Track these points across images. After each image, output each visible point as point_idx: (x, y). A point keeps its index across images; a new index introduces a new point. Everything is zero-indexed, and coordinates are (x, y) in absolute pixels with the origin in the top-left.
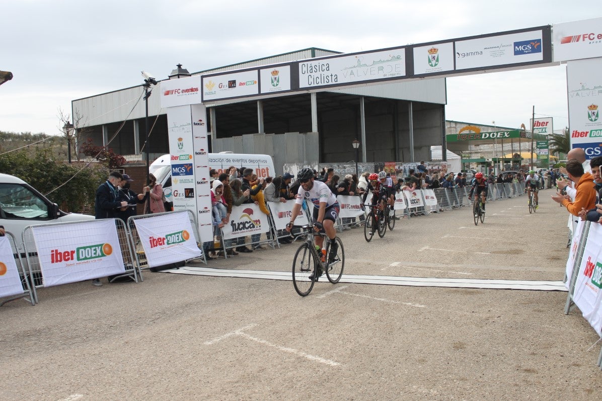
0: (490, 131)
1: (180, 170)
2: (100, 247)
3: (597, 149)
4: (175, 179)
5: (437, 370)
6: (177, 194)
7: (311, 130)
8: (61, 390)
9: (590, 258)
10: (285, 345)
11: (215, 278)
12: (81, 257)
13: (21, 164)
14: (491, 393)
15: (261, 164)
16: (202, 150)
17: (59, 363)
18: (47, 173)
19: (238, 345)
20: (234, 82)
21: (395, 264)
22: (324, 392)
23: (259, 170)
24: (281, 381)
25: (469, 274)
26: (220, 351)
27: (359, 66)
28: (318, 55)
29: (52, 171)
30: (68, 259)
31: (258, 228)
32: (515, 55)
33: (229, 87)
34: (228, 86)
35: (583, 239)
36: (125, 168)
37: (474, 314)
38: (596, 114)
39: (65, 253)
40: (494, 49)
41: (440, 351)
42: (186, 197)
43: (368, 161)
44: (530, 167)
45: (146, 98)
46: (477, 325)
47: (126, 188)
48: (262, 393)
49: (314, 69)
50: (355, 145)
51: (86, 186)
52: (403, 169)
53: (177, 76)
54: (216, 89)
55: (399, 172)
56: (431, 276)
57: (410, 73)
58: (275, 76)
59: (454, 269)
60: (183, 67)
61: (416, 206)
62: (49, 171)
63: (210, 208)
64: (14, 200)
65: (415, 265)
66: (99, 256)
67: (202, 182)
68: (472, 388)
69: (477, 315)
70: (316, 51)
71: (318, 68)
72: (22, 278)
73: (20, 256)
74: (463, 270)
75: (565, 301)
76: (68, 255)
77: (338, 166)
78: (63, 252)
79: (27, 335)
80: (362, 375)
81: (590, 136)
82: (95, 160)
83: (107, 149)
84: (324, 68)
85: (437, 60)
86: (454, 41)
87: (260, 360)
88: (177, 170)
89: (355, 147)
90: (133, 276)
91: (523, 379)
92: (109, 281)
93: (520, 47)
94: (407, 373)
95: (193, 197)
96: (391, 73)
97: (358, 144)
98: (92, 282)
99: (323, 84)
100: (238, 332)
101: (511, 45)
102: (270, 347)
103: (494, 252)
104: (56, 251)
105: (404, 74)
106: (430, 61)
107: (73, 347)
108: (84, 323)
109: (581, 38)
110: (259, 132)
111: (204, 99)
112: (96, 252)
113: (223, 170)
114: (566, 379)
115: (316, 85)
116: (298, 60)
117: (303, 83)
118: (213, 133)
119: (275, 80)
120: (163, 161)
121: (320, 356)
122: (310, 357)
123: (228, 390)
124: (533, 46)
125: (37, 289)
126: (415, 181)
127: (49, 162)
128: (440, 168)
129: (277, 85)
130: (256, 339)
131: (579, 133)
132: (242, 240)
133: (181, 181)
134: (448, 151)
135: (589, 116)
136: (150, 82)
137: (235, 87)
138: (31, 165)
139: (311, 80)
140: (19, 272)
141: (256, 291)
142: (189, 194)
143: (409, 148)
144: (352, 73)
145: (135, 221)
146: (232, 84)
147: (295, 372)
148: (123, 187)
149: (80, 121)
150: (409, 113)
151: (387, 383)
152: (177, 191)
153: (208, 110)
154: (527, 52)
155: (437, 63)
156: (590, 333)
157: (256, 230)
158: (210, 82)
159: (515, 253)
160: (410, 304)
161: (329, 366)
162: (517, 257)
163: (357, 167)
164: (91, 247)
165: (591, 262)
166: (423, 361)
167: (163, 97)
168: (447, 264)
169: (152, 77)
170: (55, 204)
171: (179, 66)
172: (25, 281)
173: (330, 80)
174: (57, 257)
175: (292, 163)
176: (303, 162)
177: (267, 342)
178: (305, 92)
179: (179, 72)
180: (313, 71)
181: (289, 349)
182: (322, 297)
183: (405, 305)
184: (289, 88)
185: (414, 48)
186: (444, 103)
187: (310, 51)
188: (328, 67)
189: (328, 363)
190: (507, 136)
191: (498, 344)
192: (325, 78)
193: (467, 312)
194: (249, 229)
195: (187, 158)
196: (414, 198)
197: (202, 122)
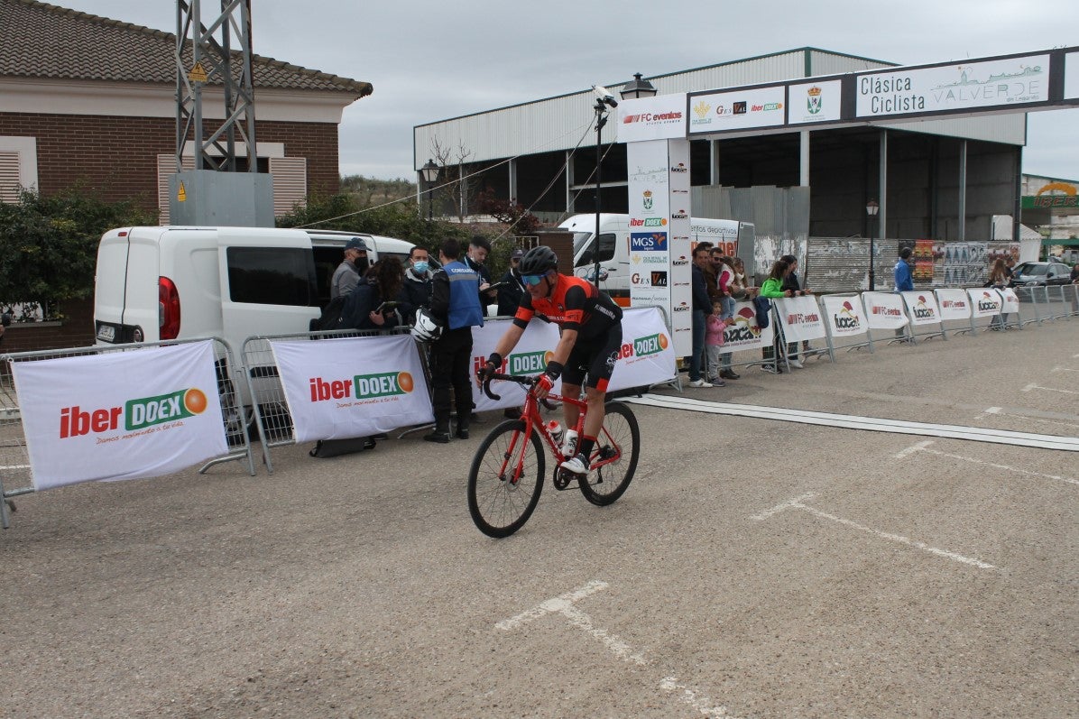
1: (645, 242)
2: (541, 356)
4: (636, 256)
6: (638, 279)
7: (798, 183)
8: (569, 573)
11: (707, 415)
12: (516, 370)
15: (726, 235)
16: (682, 211)
20: (743, 104)
21: (994, 410)
24: (911, 586)
27: (965, 82)
31: (759, 339)
33: (735, 113)
34: (732, 111)
42: (653, 284)
43: (888, 236)
45: (599, 127)
49: (883, 87)
50: (871, 210)
52: (946, 252)
53: (635, 94)
54: (712, 114)
55: (938, 256)
57: (1056, 96)
58: (815, 97)
60: (643, 79)
62: (432, 236)
65: (1029, 413)
66: (539, 370)
67: (679, 263)
70: (812, 53)
71: (890, 85)
77: (840, 242)
80: (1041, 586)
83: (515, 202)
84: (900, 85)
88: (640, 242)
89: (870, 213)
95: (666, 285)
96: (1023, 96)
97: (876, 209)
99: (898, 112)
100: (795, 504)
102: (861, 531)
104: (482, 358)
105: (1045, 98)
110: (712, 183)
111: (691, 131)
112: (537, 362)
115: (885, 113)
116: (856, 72)
117: (864, 108)
119: (815, 104)
120: (574, 225)
121: (952, 551)
122: (936, 551)
128: (1008, 252)
129: (817, 111)
130: (831, 517)
133: (646, 260)
134: (1023, 228)
136: (606, 102)
137: (745, 112)
138: (406, 226)
139: (877, 105)
141: (786, 440)
142: (658, 280)
143: (956, 217)
144: (950, 95)
146: (740, 108)
147: (927, 573)
150: (961, 159)
152: (638, 274)
153: (694, 145)
157: (755, 342)
158: (702, 104)
160: (1058, 477)
161: (976, 568)
163: (872, 245)
164: (528, 355)
167: (621, 125)
169: (608, 94)
173: (911, 106)
175: (763, 234)
176: (781, 234)
177: (852, 523)
178: (863, 124)
179: (638, 86)
180: (882, 90)
181: (895, 537)
182: (900, 456)
183: (1051, 479)
184: (838, 118)
185: (1067, 55)
186: (1023, 143)
187: (802, 54)
188: (909, 83)
189: (974, 564)
192: (902, 102)
194: (744, 340)
195: (658, 223)
196: (987, 301)
197: (683, 167)
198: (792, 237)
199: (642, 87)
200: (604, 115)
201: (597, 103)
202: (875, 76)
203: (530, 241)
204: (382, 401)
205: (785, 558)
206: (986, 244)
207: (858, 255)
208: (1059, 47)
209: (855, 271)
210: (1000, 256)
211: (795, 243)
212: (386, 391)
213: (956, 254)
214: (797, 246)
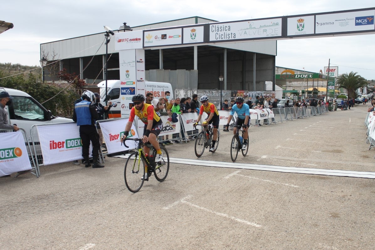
0: (300, 74)
1: (126, 91)
2: (79, 140)
4: (123, 97)
5: (330, 233)
7: (193, 69)
8: (78, 240)
12: (68, 146)
13: (20, 84)
15: (164, 89)
16: (142, 79)
18: (37, 90)
20: (165, 35)
21: (264, 157)
22: (260, 246)
23: (164, 92)
24: (227, 237)
25: (315, 165)
27: (251, 28)
28: (199, 22)
29: (40, 89)
30: (61, 147)
31: (174, 130)
32: (356, 25)
33: (162, 39)
34: (161, 38)
37: (333, 193)
39: (59, 143)
40: (342, 21)
41: (324, 219)
42: (130, 109)
43: (227, 89)
44: (325, 97)
45: (107, 43)
46: (339, 201)
47: (97, 102)
48: (219, 246)
49: (220, 29)
50: (221, 79)
51: (61, 100)
53: (124, 30)
54: (153, 39)
55: (246, 97)
56: (291, 165)
57: (284, 34)
58: (193, 33)
59: (304, 162)
60: (127, 25)
62: (38, 89)
64: (19, 107)
65: (277, 158)
66: (79, 146)
68: (359, 246)
69: (336, 194)
70: (198, 18)
71: (222, 29)
72: (31, 159)
73: (29, 144)
74: (310, 162)
76: (61, 144)
77: (209, 92)
78: (57, 143)
79: (40, 198)
80: (280, 234)
82: (66, 82)
84: (226, 28)
85: (303, 27)
86: (315, 15)
88: (124, 91)
89: (220, 80)
93: (360, 20)
94: (309, 234)
96: (272, 34)
97: (223, 79)
99: (225, 39)
100: (183, 201)
101: (353, 19)
102: (208, 212)
103: (324, 151)
104: (53, 141)
105: (280, 35)
106: (298, 27)
107: (74, 208)
108: (75, 190)
110: (160, 68)
111: (145, 46)
112: (77, 143)
115: (221, 39)
116: (209, 23)
117: (212, 38)
119: (193, 35)
120: (103, 84)
121: (245, 219)
122: (239, 220)
124: (368, 20)
125: (39, 166)
127: (38, 83)
128: (271, 95)
129: (194, 38)
130: (196, 206)
133: (127, 98)
136: (108, 34)
137: (166, 38)
138: (26, 84)
139: (218, 36)
140: (28, 154)
141: (182, 172)
143: (252, 82)
144: (245, 33)
145: (100, 123)
146: (164, 37)
147: (234, 231)
150: (254, 60)
151: (300, 241)
152: (124, 105)
154: (364, 24)
155: (303, 29)
158: (149, 35)
159: (338, 152)
160: (287, 184)
161: (254, 227)
162: (341, 155)
163: (221, 92)
164: (74, 139)
166: (316, 225)
167: (116, 43)
168: (297, 158)
169: (111, 30)
170: (49, 111)
171: (125, 24)
172: (32, 161)
173: (230, 37)
174: (54, 145)
175: (180, 88)
176: (187, 88)
177: (205, 209)
179: (125, 27)
180: (219, 31)
181: (222, 214)
182: (227, 177)
183: (285, 185)
184: (203, 41)
185: (288, 18)
186: (276, 55)
187: (194, 19)
188: (230, 28)
189: (253, 225)
190: (311, 77)
191: (360, 215)
192: (227, 35)
193: (328, 191)
194: (169, 130)
195: (132, 84)
196: (263, 113)
197: (142, 61)
198: (191, 89)
199: (126, 28)
200: (109, 38)
202: (217, 25)
204: (5, 161)
205: (175, 227)
206: (263, 92)
207: (216, 96)
208: (285, 16)
209: (215, 103)
211: (192, 92)
212: (8, 157)
213: (252, 96)
214: (193, 92)
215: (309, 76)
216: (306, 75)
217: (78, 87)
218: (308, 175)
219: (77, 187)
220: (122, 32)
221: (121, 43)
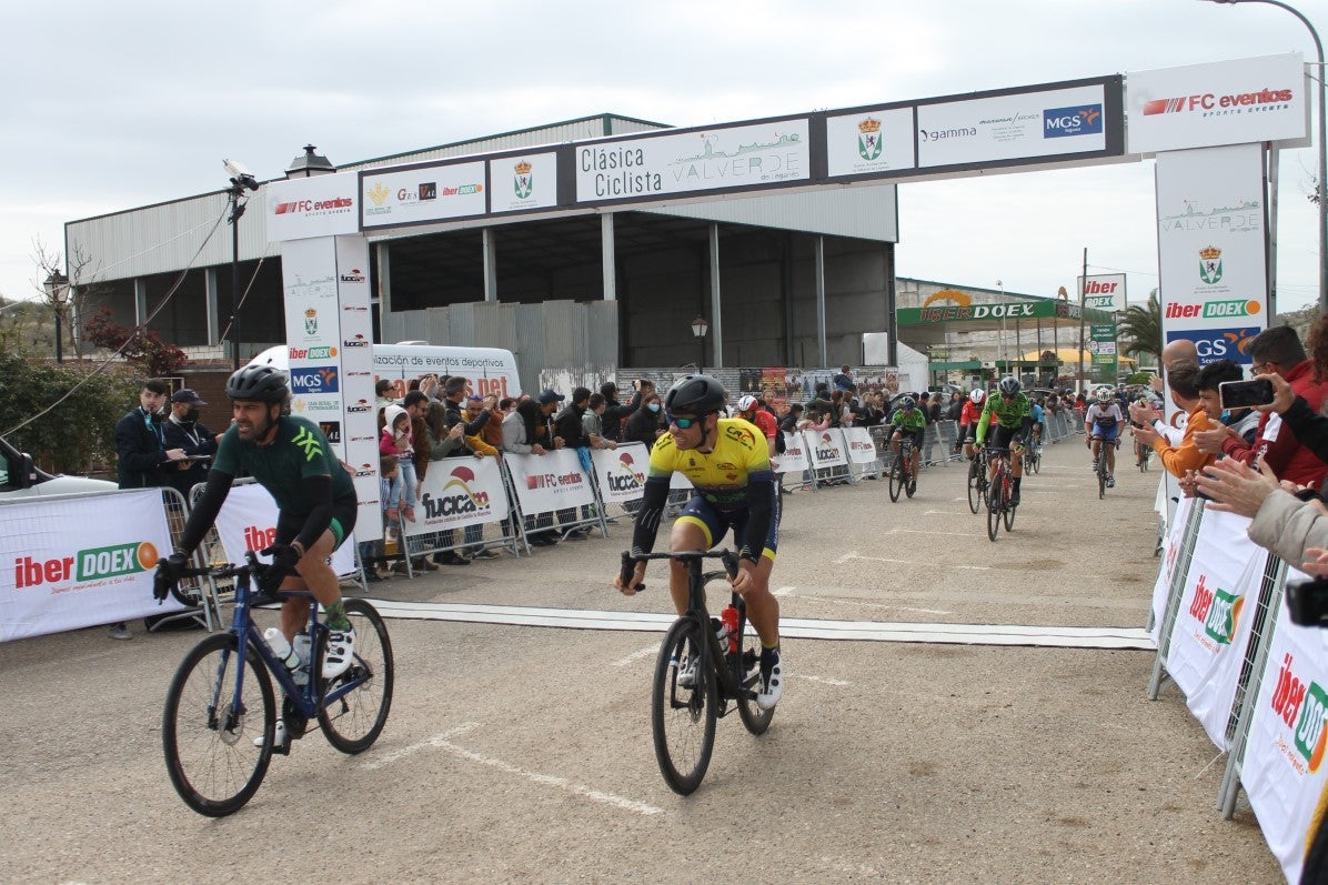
0: (991, 302)
1: (309, 380)
2: (132, 550)
3: (1218, 343)
4: (300, 401)
5: (875, 823)
7: (601, 297)
8: (36, 874)
9: (1202, 579)
10: (541, 769)
12: (86, 573)
14: (991, 870)
15: (489, 369)
16: (360, 336)
17: (32, 814)
18: (7, 384)
19: (437, 769)
20: (432, 186)
21: (784, 591)
22: (626, 871)
23: (486, 382)
24: (532, 849)
25: (944, 613)
26: (396, 784)
27: (709, 155)
28: (619, 130)
29: (19, 380)
30: (57, 578)
31: (485, 510)
32: (1045, 137)
33: (421, 198)
34: (418, 195)
35: (1190, 536)
36: (186, 376)
37: (954, 700)
38: (1216, 267)
39: (48, 564)
40: (1001, 124)
41: (879, 781)
43: (727, 364)
44: (1077, 382)
45: (235, 219)
46: (960, 724)
47: (189, 419)
48: (491, 875)
49: (609, 161)
50: (699, 330)
51: (98, 416)
52: (803, 384)
53: (305, 172)
54: (392, 199)
55: (793, 389)
56: (862, 618)
57: (819, 172)
58: (523, 176)
59: (911, 602)
60: (317, 153)
61: (830, 464)
62: (12, 380)
63: (376, 465)
65: (826, 592)
66: (128, 571)
67: (358, 409)
68: (949, 861)
69: (963, 701)
70: (614, 121)
71: (617, 159)
74: (932, 604)
75: (1148, 671)
76: (58, 568)
77: (661, 375)
78: (43, 564)
81: (1205, 316)
82: (118, 358)
83: (145, 330)
84: (631, 158)
85: (879, 147)
86: (914, 104)
87: (485, 801)
88: (303, 381)
89: (697, 333)
90: (203, 617)
91: (1060, 839)
92: (148, 628)
93: (1057, 120)
94: (808, 828)
95: (338, 441)
96: (779, 172)
97: (705, 328)
98: (107, 630)
99: (629, 195)
100: (436, 742)
101: (1037, 116)
102: (508, 774)
103: (998, 566)
104: (28, 560)
105: (806, 175)
106: (862, 148)
107: (63, 776)
108: (89, 722)
109: (1187, 104)
110: (487, 298)
111: (365, 225)
112: (123, 561)
113: (405, 381)
114: (1151, 839)
115: (613, 196)
116: (574, 141)
117: (585, 192)
118: (384, 300)
119: (523, 185)
120: (270, 360)
121: (618, 793)
122: (596, 795)
123: (414, 869)
124: (1085, 119)
126: (827, 409)
127: (12, 361)
128: (884, 381)
129: (527, 194)
130: (476, 757)
131: (1180, 308)
132: (447, 537)
133: (312, 406)
134: (900, 346)
135: (1203, 273)
136: (243, 184)
137: (434, 197)
139: (603, 185)
141: (478, 650)
142: (329, 435)
143: (815, 338)
144: (693, 171)
146: (428, 191)
147: (564, 829)
148: (183, 418)
149: (84, 268)
150: (817, 260)
151: (766, 852)
153: (373, 247)
154: (1071, 131)
155: (877, 152)
156: (1202, 739)
157: (479, 514)
158: (379, 188)
159: (1044, 568)
160: (816, 678)
161: (638, 815)
162: (1048, 577)
164: (110, 550)
165: (1206, 587)
166: (843, 802)
167: (271, 213)
168: (896, 590)
169: (247, 172)
170: (26, 455)
171: (310, 149)
173: (645, 186)
174: (30, 573)
175: (558, 367)
176: (583, 366)
177: (501, 763)
178: (590, 211)
179: (310, 162)
180: (608, 166)
181: (551, 779)
182: (623, 662)
184: (555, 203)
185: (828, 119)
186: (893, 239)
187: (600, 122)
188: (641, 156)
189: (637, 809)
190: (1028, 314)
191: (1006, 764)
192: (634, 181)
193: (940, 695)
194: (464, 513)
195: (326, 354)
196: (827, 447)
197: (359, 275)
198: (596, 370)
199: (315, 164)
200: (241, 201)
201: (230, 185)
202: (599, 147)
203: (171, 384)
208: (819, 110)
210: (873, 386)
211: (600, 375)
215: (1021, 309)
216: (1011, 307)
217: (159, 372)
218: (902, 645)
219: (97, 711)
220: (300, 180)
221: (288, 215)
